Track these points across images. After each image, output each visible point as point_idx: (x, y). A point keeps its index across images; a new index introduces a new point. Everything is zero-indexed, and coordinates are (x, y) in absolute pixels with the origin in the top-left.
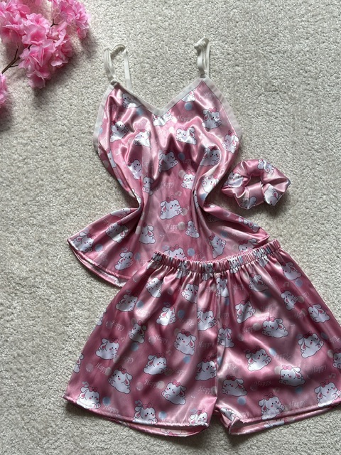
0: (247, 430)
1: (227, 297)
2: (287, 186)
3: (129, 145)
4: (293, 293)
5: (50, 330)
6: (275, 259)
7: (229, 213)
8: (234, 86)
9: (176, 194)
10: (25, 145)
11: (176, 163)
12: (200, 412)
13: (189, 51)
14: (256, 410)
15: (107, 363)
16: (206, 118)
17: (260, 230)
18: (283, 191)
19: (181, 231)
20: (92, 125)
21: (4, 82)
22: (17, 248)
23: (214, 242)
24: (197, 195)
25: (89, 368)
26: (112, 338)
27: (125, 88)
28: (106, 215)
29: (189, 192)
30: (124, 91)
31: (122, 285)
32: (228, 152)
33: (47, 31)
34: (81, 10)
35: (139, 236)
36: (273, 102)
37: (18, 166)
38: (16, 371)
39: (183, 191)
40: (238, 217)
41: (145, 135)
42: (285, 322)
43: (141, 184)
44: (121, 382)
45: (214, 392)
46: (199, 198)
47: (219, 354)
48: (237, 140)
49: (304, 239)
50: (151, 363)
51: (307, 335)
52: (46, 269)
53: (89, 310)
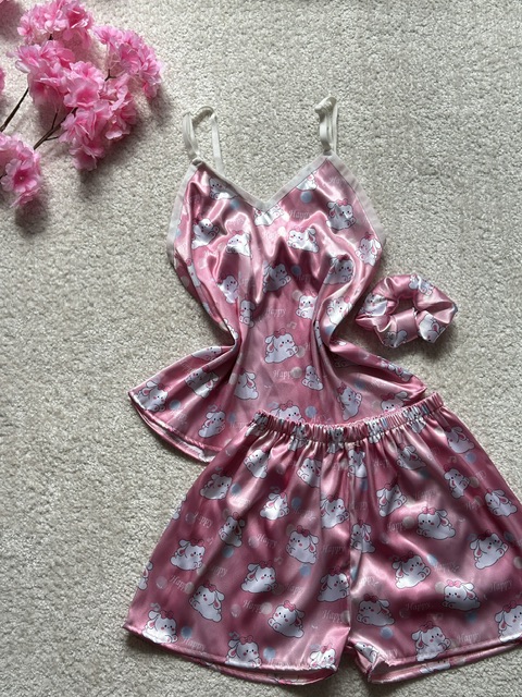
0: (395, 677)
1: (365, 478)
2: (453, 314)
3: (219, 253)
4: (463, 471)
5: (103, 527)
6: (435, 422)
7: (367, 355)
8: (374, 167)
9: (288, 326)
10: (67, 253)
11: (289, 280)
12: (325, 649)
13: (307, 116)
14: (407, 646)
15: (188, 576)
16: (332, 214)
17: (413, 378)
18: (447, 322)
19: (296, 380)
20: (164, 224)
21: (38, 162)
22: (55, 405)
23: (345, 397)
24: (320, 328)
25: (161, 584)
26: (195, 539)
27: (214, 170)
28: (184, 357)
29: (308, 324)
30: (212, 175)
31: (209, 459)
32: (365, 264)
33: (101, 88)
34: (150, 56)
35: (235, 386)
36: (431, 190)
37: (56, 284)
38: (54, 588)
39: (298, 322)
40: (380, 360)
41: (243, 239)
42: (451, 516)
43: (237, 312)
44: (208, 605)
45: (346, 620)
46: (323, 333)
47: (353, 564)
48: (379, 246)
49: (478, 392)
50: (253, 576)
51: (484, 536)
52: (97, 438)
53: (160, 497)
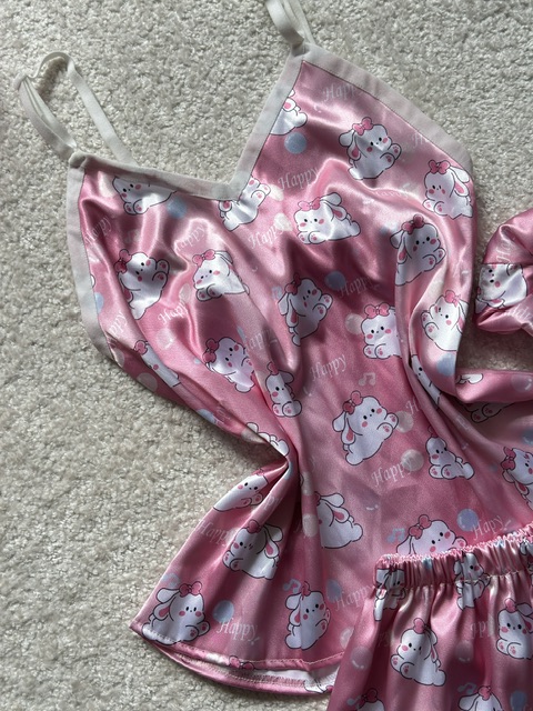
7: (528, 379)
9: (362, 383)
11: (328, 302)
16: (355, 154)
19: (417, 474)
20: (66, 293)
23: (521, 471)
24: (425, 367)
27: (114, 162)
29: (395, 365)
30: (115, 173)
39: (376, 370)
43: (263, 399)
